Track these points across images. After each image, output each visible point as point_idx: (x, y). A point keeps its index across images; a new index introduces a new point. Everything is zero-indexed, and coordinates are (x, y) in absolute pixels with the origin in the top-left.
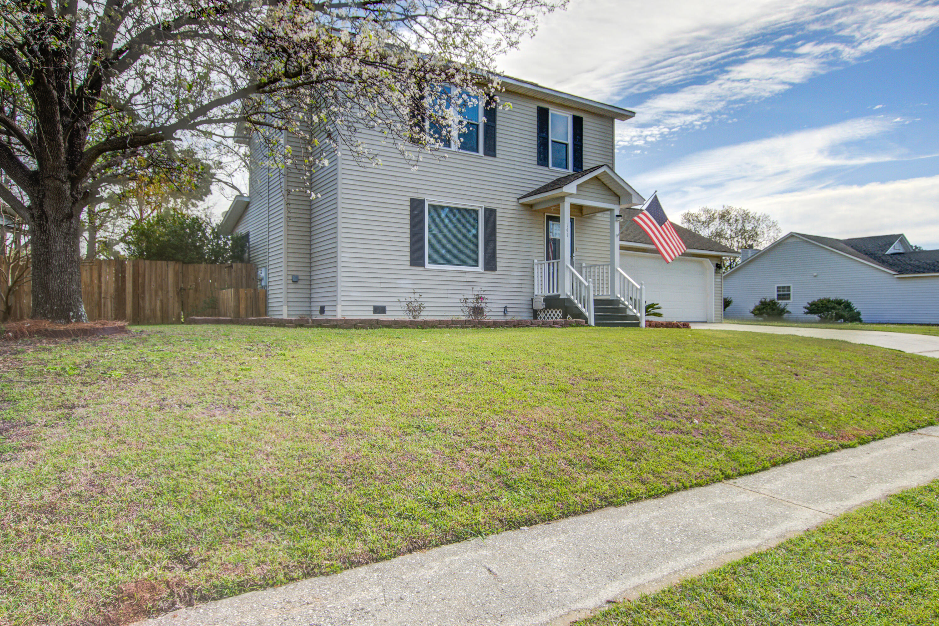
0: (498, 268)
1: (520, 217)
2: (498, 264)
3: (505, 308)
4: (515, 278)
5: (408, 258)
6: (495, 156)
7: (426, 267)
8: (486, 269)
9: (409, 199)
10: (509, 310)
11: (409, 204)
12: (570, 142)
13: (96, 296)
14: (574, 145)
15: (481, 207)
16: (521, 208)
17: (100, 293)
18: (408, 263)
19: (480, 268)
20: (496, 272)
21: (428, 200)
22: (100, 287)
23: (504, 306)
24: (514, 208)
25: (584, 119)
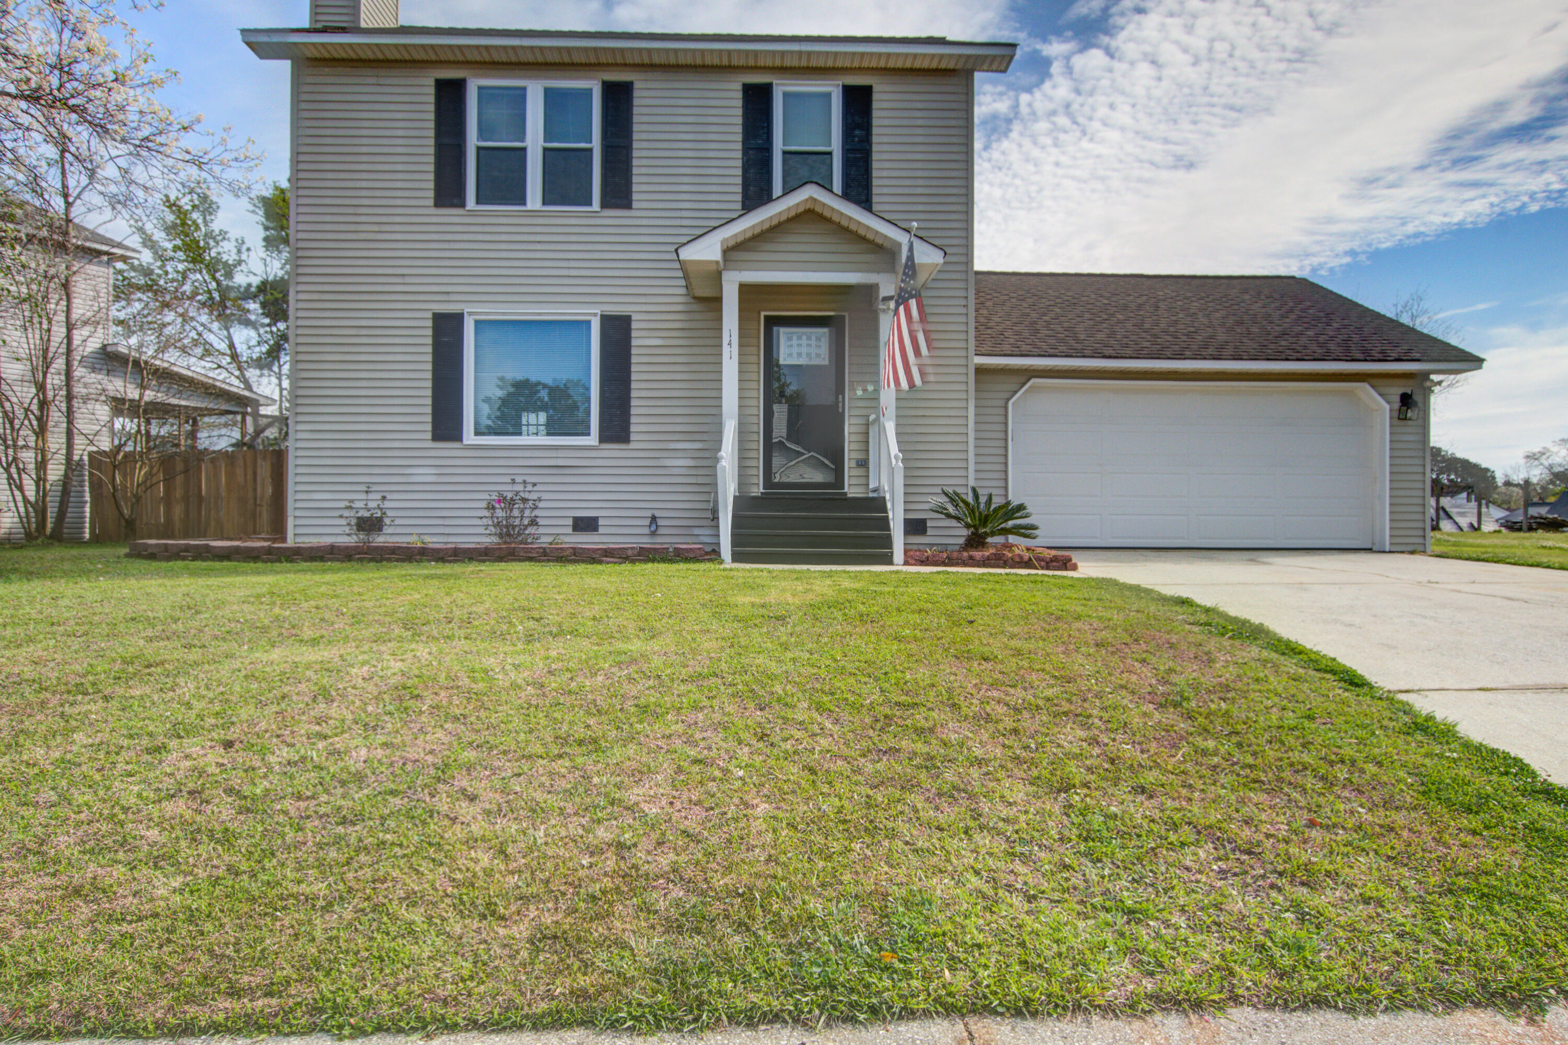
0: (633, 437)
1: (693, 325)
2: (633, 428)
3: (654, 519)
4: (679, 454)
5: (429, 427)
6: (628, 206)
7: (466, 442)
8: (603, 439)
9: (430, 315)
10: (660, 522)
11: (430, 323)
12: (836, 145)
13: (251, 502)
14: (847, 151)
15: (595, 315)
16: (695, 307)
17: (255, 499)
18: (429, 436)
19: (592, 439)
20: (632, 445)
21: (470, 314)
22: (255, 490)
23: (649, 514)
24: (679, 308)
25: (876, 89)
